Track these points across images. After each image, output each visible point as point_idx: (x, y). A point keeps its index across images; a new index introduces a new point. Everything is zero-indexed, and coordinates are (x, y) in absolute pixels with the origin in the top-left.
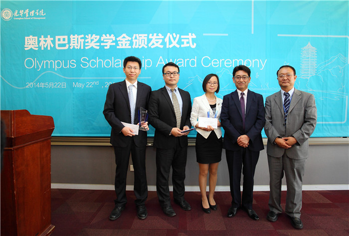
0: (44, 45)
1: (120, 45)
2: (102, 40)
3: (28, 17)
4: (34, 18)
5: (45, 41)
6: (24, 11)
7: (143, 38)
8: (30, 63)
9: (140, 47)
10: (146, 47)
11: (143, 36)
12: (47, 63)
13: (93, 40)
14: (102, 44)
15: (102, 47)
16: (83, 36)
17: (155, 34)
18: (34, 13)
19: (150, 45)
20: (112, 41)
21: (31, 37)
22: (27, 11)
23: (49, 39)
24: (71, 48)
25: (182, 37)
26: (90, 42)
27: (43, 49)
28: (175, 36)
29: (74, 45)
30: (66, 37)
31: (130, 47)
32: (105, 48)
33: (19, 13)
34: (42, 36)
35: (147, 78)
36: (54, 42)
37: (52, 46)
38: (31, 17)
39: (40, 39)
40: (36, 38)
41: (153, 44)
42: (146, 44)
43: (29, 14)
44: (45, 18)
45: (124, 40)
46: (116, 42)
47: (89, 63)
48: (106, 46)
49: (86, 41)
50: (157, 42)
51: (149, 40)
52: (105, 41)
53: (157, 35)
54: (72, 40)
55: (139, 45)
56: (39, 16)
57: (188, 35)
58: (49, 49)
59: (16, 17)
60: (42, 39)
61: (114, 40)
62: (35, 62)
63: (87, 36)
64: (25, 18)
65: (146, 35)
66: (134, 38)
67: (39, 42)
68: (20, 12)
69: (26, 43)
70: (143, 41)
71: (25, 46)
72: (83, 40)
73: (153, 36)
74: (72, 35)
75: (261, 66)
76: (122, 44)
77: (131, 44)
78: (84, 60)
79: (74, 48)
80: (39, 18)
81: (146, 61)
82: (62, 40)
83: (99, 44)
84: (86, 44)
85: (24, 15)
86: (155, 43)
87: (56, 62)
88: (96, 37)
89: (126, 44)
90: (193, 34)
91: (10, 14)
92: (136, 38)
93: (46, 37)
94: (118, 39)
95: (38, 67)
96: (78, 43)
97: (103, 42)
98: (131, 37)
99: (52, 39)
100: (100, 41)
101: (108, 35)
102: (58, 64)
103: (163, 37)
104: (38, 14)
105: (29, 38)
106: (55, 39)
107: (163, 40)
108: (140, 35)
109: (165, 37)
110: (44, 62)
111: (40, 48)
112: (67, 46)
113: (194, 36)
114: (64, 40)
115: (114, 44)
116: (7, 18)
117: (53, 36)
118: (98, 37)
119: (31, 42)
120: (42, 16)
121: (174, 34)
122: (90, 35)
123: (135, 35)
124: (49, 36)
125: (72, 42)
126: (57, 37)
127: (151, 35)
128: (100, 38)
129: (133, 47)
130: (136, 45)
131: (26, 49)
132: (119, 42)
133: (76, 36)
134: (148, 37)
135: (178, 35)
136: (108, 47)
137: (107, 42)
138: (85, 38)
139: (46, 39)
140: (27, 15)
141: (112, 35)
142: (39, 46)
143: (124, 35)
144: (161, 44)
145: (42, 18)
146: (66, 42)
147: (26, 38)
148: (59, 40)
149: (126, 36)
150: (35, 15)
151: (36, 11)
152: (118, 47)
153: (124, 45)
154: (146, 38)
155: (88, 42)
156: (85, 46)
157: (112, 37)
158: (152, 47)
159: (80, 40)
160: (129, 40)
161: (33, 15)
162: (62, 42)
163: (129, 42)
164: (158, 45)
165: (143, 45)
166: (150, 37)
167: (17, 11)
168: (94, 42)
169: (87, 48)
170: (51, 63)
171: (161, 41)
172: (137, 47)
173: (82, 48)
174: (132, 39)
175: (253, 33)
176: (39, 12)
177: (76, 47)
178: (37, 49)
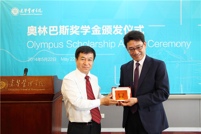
0: (41, 32)
1: (94, 32)
2: (81, 29)
3: (30, 14)
4: (35, 14)
5: (42, 30)
6: (28, 9)
7: (109, 28)
8: (31, 44)
9: (107, 34)
10: (111, 34)
11: (110, 27)
12: (43, 44)
13: (75, 29)
14: (81, 32)
15: (81, 34)
16: (68, 26)
17: (117, 26)
18: (34, 11)
19: (114, 33)
20: (88, 30)
21: (32, 27)
22: (29, 9)
23: (45, 28)
24: (60, 34)
25: (135, 27)
26: (73, 30)
27: (40, 35)
28: (130, 27)
29: (62, 32)
30: (56, 27)
31: (100, 34)
32: (84, 34)
33: (23, 11)
34: (40, 26)
35: (112, 54)
36: (48, 30)
37: (47, 33)
38: (32, 13)
39: (38, 28)
40: (36, 27)
41: (116, 32)
42: (111, 32)
43: (31, 11)
44: (42, 14)
45: (96, 29)
46: (91, 30)
47: (72, 44)
48: (84, 33)
49: (71, 29)
50: (118, 31)
51: (113, 30)
52: (83, 30)
53: (119, 26)
54: (60, 29)
55: (107, 33)
56: (38, 13)
57: (139, 26)
58: (44, 35)
59: (22, 13)
60: (40, 28)
61: (90, 29)
62: (34, 44)
63: (71, 27)
64: (28, 14)
65: (111, 26)
66: (103, 28)
67: (37, 30)
68: (25, 10)
69: (28, 31)
70: (109, 30)
71: (28, 33)
72: (68, 29)
73: (116, 26)
74: (60, 26)
75: (187, 46)
76: (95, 32)
77: (101, 32)
78: (69, 42)
79: (62, 34)
80: (38, 14)
81: (111, 43)
82: (53, 29)
83: (79, 32)
84: (70, 32)
85: (27, 12)
86: (117, 31)
87: (49, 43)
88: (77, 27)
89: (98, 32)
90: (142, 26)
91: (17, 11)
92: (104, 28)
93: (42, 27)
94: (92, 29)
95: (36, 47)
96: (65, 31)
97: (82, 30)
98: (101, 27)
99: (47, 28)
100: (80, 30)
101: (85, 26)
102: (51, 45)
103: (122, 27)
104: (37, 12)
105: (30, 27)
106: (48, 28)
107: (123, 29)
108: (107, 26)
109: (124, 28)
110: (41, 44)
111: (38, 34)
112: (57, 33)
113: (143, 27)
114: (55, 29)
115: (90, 32)
116: (15, 14)
117: (48, 26)
118: (79, 27)
119: (32, 30)
120: (40, 13)
121: (130, 26)
122: (73, 26)
123: (103, 26)
124: (45, 26)
125: (60, 30)
126: (50, 27)
127: (114, 26)
128: (80, 28)
129: (103, 34)
130: (104, 33)
131: (28, 35)
132: (93, 31)
133: (63, 26)
134: (112, 27)
135: (132, 26)
136: (85, 34)
137: (85, 31)
138: (69, 28)
139: (43, 28)
140: (29, 12)
141: (88, 26)
142: (37, 33)
143: (96, 26)
144: (121, 32)
145: (40, 14)
146: (57, 30)
147: (29, 27)
148: (52, 29)
149: (98, 27)
150: (35, 12)
151: (35, 10)
152: (92, 34)
153: (96, 32)
154: (111, 28)
155: (71, 30)
156: (69, 33)
157: (89, 27)
158: (115, 34)
159: (66, 29)
160: (99, 29)
161: (33, 12)
162: (53, 30)
163: (100, 31)
164: (119, 33)
165: (109, 33)
166: (114, 27)
167: (22, 10)
168: (75, 30)
169: (71, 34)
170: (46, 44)
171: (121, 30)
172: (105, 34)
173: (68, 34)
174: (102, 29)
175: (181, 24)
176: (38, 10)
177: (63, 34)
178: (36, 35)
